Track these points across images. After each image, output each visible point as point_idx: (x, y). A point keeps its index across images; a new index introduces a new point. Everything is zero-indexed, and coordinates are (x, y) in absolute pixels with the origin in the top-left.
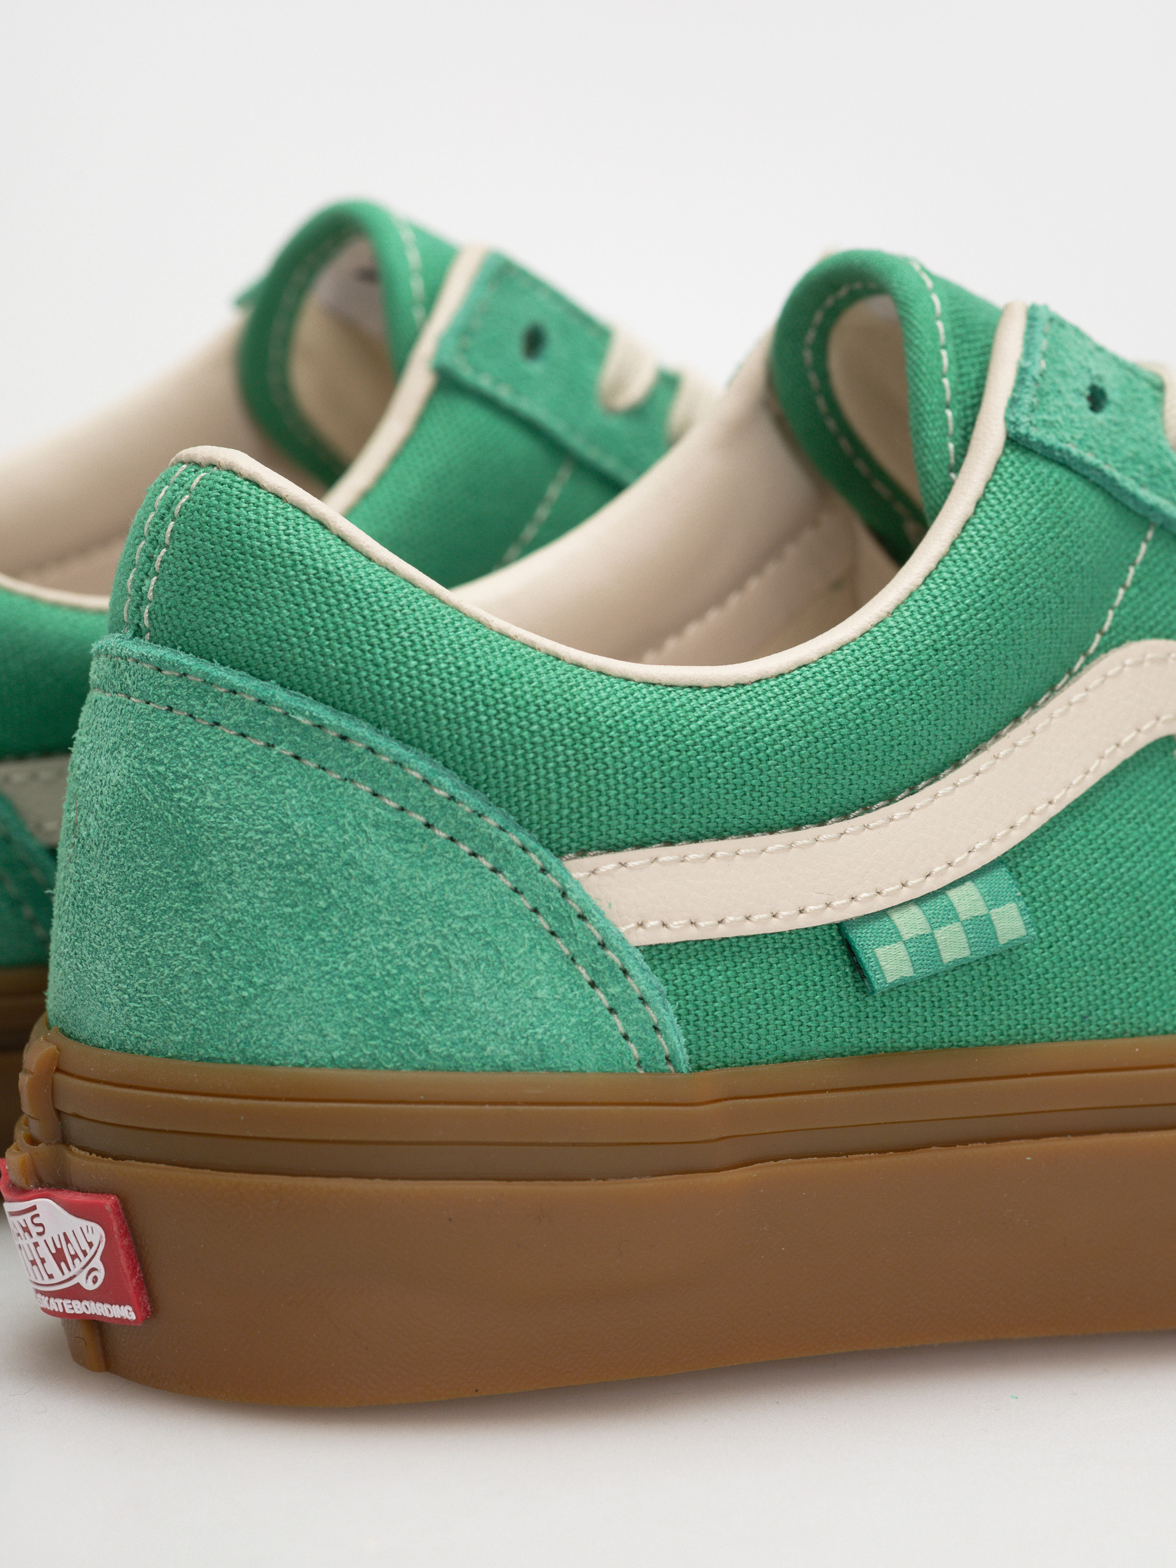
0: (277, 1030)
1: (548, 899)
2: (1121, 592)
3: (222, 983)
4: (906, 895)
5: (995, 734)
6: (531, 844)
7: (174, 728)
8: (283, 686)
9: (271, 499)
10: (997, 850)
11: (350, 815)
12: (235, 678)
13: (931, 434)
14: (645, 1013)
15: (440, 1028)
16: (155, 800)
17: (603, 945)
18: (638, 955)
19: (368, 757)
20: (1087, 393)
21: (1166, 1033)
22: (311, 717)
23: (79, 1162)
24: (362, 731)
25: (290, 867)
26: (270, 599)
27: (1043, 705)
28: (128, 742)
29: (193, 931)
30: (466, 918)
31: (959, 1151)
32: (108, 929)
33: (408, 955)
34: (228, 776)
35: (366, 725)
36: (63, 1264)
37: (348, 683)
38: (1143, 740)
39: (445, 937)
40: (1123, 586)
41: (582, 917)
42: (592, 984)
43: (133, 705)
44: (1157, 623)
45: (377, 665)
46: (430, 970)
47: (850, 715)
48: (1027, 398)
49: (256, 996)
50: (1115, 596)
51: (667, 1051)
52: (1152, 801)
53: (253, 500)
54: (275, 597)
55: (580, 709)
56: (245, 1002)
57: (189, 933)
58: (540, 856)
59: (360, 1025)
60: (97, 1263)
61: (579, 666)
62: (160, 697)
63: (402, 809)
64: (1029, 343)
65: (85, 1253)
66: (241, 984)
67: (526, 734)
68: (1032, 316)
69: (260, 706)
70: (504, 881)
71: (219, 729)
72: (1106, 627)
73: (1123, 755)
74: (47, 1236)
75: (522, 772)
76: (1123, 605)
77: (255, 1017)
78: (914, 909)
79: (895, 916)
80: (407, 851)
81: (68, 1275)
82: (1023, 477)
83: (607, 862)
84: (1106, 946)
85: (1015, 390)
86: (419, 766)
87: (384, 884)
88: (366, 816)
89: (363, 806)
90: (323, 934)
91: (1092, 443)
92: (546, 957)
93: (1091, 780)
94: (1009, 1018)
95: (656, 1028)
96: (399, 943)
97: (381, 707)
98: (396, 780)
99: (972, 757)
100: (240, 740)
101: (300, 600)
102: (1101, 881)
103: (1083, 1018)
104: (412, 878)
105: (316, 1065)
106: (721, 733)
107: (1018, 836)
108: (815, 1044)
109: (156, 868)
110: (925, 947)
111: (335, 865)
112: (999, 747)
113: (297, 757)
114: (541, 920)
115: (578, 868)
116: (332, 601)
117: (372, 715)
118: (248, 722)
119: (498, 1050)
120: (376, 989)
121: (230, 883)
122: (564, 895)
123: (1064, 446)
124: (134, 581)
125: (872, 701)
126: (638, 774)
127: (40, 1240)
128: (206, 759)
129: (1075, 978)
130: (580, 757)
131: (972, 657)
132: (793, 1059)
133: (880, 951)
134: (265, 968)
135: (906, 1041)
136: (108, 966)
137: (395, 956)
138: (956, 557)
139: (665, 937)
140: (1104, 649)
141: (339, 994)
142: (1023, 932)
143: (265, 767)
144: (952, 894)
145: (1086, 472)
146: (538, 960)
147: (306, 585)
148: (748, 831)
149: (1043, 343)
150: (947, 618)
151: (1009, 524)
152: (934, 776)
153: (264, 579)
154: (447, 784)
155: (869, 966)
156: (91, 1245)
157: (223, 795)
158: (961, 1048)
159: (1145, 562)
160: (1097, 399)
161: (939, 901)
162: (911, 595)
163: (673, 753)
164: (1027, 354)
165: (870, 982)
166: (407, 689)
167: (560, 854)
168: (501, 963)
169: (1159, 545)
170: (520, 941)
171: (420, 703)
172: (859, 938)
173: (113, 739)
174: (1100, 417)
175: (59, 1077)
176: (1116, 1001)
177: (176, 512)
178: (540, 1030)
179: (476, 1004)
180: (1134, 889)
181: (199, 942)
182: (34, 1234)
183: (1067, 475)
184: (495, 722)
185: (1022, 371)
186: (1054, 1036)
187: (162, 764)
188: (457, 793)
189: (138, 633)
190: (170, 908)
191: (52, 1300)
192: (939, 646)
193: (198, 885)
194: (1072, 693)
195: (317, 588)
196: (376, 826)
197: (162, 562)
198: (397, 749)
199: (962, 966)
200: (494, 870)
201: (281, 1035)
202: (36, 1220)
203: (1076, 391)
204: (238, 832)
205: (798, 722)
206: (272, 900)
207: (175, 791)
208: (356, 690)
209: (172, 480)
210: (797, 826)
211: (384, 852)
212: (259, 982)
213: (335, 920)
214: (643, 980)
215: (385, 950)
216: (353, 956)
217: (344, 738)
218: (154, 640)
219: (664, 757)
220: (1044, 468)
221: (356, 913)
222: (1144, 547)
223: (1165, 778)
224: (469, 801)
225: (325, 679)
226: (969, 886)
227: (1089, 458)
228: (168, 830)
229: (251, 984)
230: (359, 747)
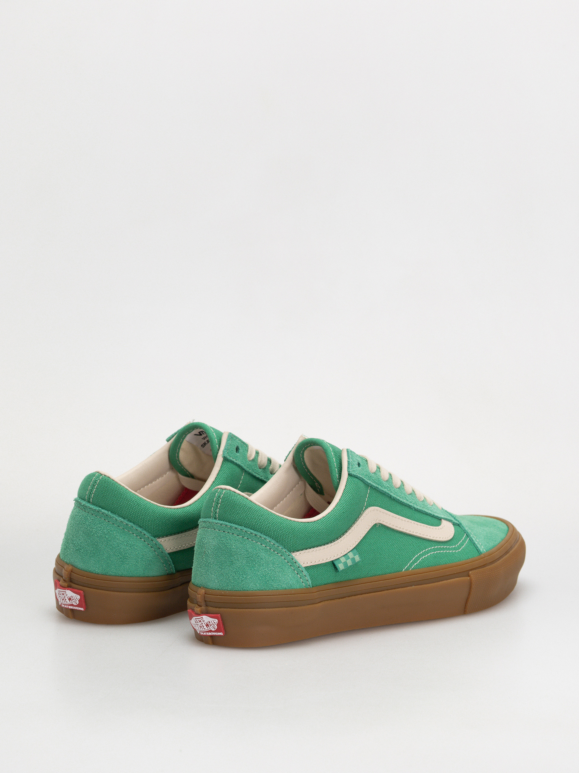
0: (248, 585)
1: (290, 560)
2: (367, 499)
3: (238, 577)
4: (342, 555)
5: (351, 526)
6: (287, 551)
7: (225, 535)
8: (245, 527)
9: (238, 495)
10: (354, 546)
11: (258, 548)
12: (236, 526)
13: (334, 473)
14: (306, 578)
15: (275, 583)
16: (223, 547)
17: (299, 567)
18: (304, 568)
19: (260, 538)
20: (358, 464)
21: (380, 575)
22: (250, 532)
23: (211, 609)
24: (259, 534)
25: (248, 557)
26: (241, 512)
27: (358, 520)
28: (216, 537)
29: (232, 569)
30: (277, 564)
31: (350, 598)
32: (214, 569)
33: (269, 571)
34: (236, 543)
35: (259, 533)
36: (208, 627)
37: (256, 526)
38: (373, 525)
39: (274, 568)
40: (367, 498)
41: (295, 563)
42: (297, 574)
43: (216, 531)
44: (372, 504)
45: (261, 523)
46: (273, 573)
47: (332, 525)
48: (350, 467)
49: (244, 579)
50: (366, 500)
51: (309, 584)
52: (374, 535)
53: (235, 495)
54: (242, 512)
55: (293, 528)
56: (242, 581)
57: (231, 570)
58: (288, 553)
59: (262, 583)
60: (216, 626)
61: (291, 520)
62: (222, 530)
63: (266, 546)
64: (348, 456)
65: (213, 624)
66: (241, 577)
67: (285, 533)
68: (348, 451)
69: (241, 531)
70: (283, 557)
71: (234, 535)
72: (365, 505)
73: (370, 527)
74: (205, 622)
75: (285, 539)
76: (367, 501)
77: (244, 583)
78: (343, 557)
79: (340, 559)
80: (267, 554)
81: (209, 628)
82: (352, 481)
83: (298, 553)
84: (370, 561)
85: (348, 465)
86: (268, 539)
87: (264, 559)
88: (260, 548)
89: (260, 546)
90: (255, 568)
91: (360, 473)
92: (290, 570)
93: (366, 532)
94: (357, 574)
95: (307, 580)
96: (267, 569)
97: (262, 530)
98: (265, 542)
99: (349, 530)
100: (238, 536)
101: (246, 512)
102: (369, 550)
103: (368, 573)
104: (268, 558)
105: (255, 590)
106: (314, 530)
107: (357, 543)
108: (329, 581)
109: (224, 559)
110: (345, 564)
111: (256, 557)
112: (353, 528)
113: (248, 539)
114: (289, 564)
115: (294, 555)
116: (252, 512)
117: (260, 531)
118: (239, 533)
119: (284, 586)
120: (264, 577)
121: (238, 561)
122: (292, 559)
123: (357, 474)
124: (213, 510)
125: (335, 523)
126: (302, 538)
127: (203, 623)
128: (232, 540)
129: (366, 567)
130: (294, 536)
131: (349, 513)
132: (326, 584)
133: (339, 565)
134: (245, 574)
135: (342, 580)
136: (215, 576)
137: (267, 571)
138: (344, 496)
139: (308, 565)
140: (365, 509)
141: (258, 578)
142: (359, 560)
143: (243, 541)
144: (348, 554)
145: (360, 479)
146: (289, 570)
147: (247, 510)
148: (317, 546)
149: (350, 456)
150: (344, 507)
151: (351, 490)
152: (343, 534)
153: (240, 509)
154: (273, 542)
155: (338, 567)
156: (215, 623)
157: (236, 546)
158: (350, 580)
159: (369, 493)
160: (359, 465)
161: (346, 556)
162: (338, 503)
163: (307, 534)
164: (349, 458)
165: (338, 570)
166: (266, 526)
167: (290, 552)
168: (284, 571)
169: (371, 489)
170: (286, 567)
171: (268, 529)
172: (336, 563)
173: (213, 537)
174: (360, 468)
175: (205, 595)
176: (372, 570)
177: (221, 498)
178: (290, 582)
179: (280, 578)
180: (373, 551)
181: (233, 571)
182: (202, 622)
183: (358, 479)
184: (280, 531)
185: (348, 462)
186: (363, 577)
187: (224, 541)
188: (275, 543)
189: (215, 518)
190: (227, 565)
191: (204, 633)
192: (344, 512)
193: (232, 561)
194: (362, 518)
195: (249, 510)
196: (262, 550)
197: (220, 506)
198: (265, 537)
199: (351, 566)
200: (281, 556)
201: (249, 586)
202: (202, 619)
203: (356, 464)
204: (239, 552)
205: (325, 527)
206: (246, 563)
207: (227, 545)
208: (258, 527)
209: (218, 492)
210: (324, 545)
211: (264, 554)
212: (245, 577)
213: (257, 566)
214: (305, 573)
215: (265, 570)
216: (260, 572)
217: (256, 535)
218: (219, 520)
219: (306, 535)
220: (355, 479)
221: (260, 565)
222: (369, 490)
223: (376, 531)
224: (277, 544)
225: (252, 526)
226: (350, 552)
227: (361, 476)
228: (226, 552)
229: (243, 577)
230: (258, 536)
